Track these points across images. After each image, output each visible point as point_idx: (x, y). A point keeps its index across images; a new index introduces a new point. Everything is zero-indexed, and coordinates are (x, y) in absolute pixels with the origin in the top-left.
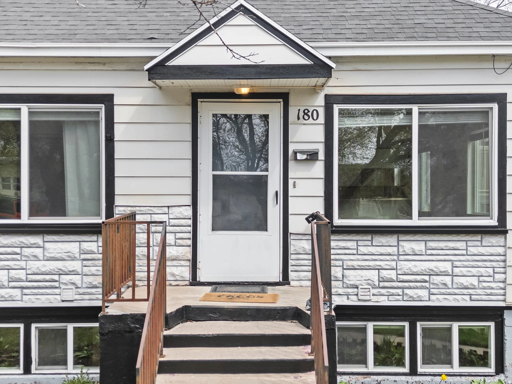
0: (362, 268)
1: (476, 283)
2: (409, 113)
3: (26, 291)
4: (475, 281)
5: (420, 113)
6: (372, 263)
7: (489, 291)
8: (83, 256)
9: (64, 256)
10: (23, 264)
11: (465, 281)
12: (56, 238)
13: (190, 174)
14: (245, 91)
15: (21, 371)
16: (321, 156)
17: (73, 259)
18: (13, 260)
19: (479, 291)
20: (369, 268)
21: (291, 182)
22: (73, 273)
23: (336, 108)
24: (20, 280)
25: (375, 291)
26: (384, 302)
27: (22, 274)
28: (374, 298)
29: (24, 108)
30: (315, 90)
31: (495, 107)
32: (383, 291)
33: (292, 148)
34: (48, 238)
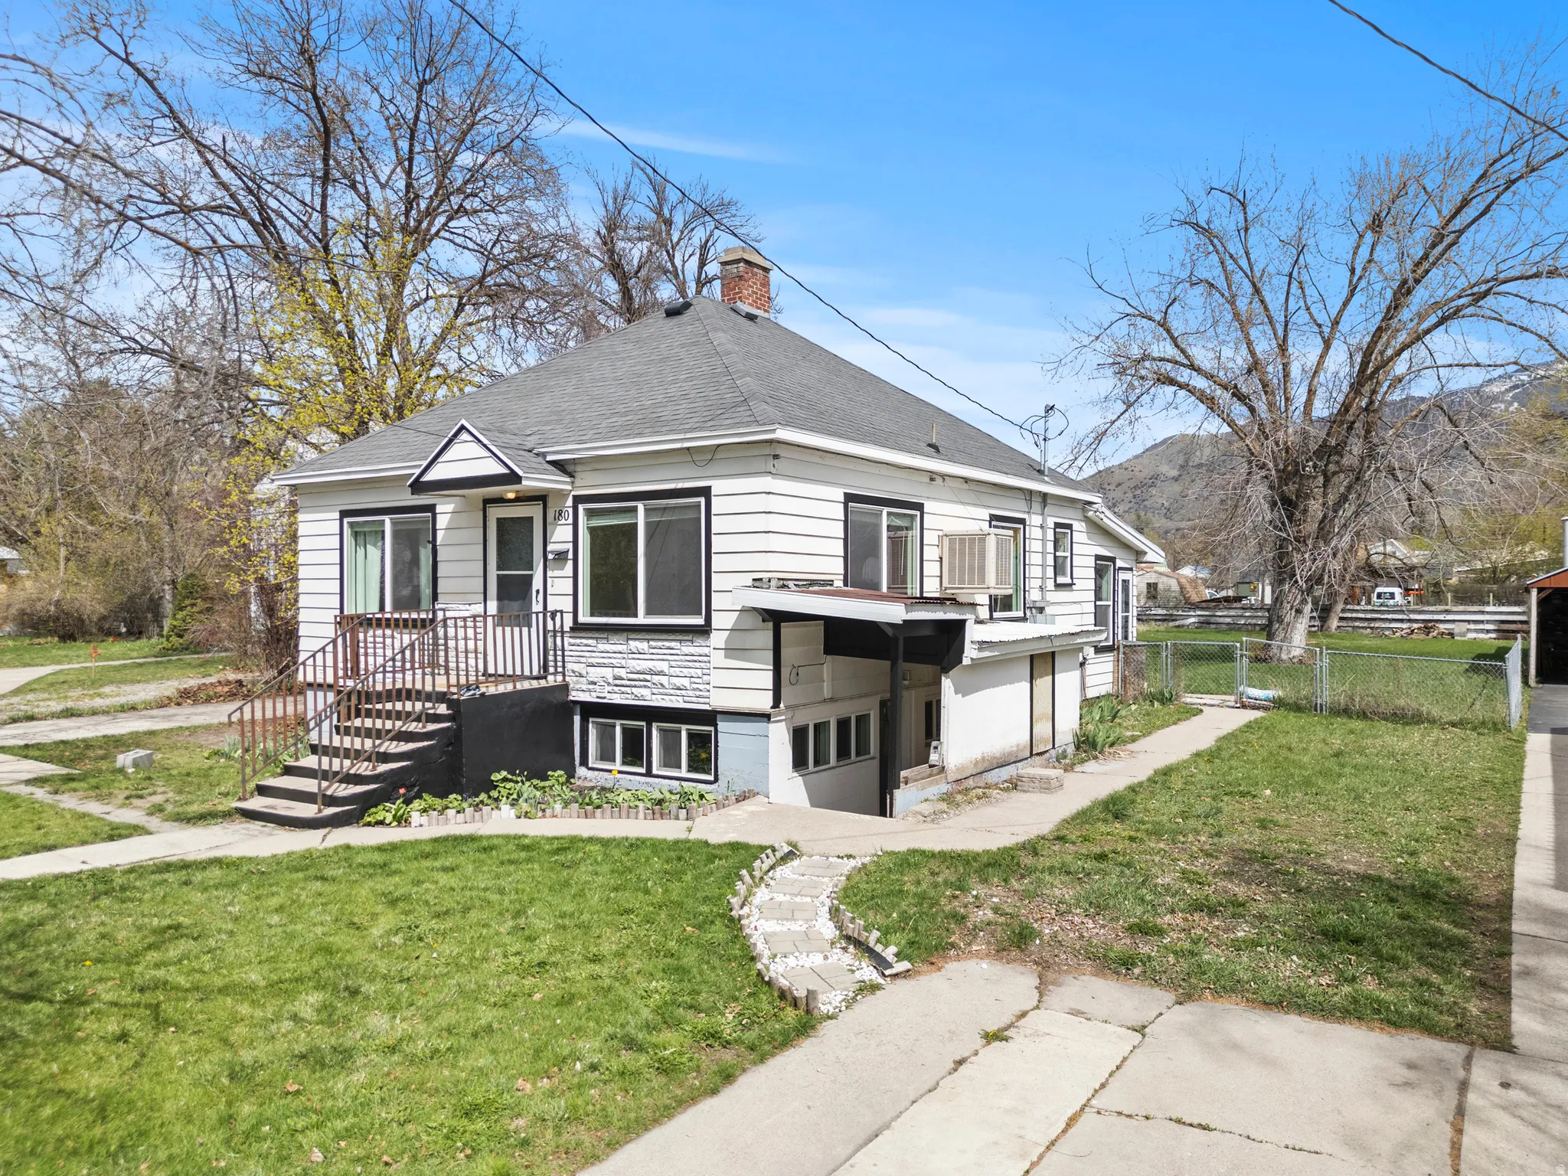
0: (599, 665)
1: (687, 685)
2: (635, 510)
4: (686, 682)
5: (646, 510)
6: (606, 661)
7: (698, 693)
11: (678, 682)
14: (511, 496)
16: (570, 555)
19: (690, 693)
20: (604, 666)
21: (549, 581)
23: (581, 507)
25: (610, 688)
26: (617, 699)
28: (609, 696)
29: (387, 519)
31: (702, 500)
32: (616, 689)
33: (550, 548)
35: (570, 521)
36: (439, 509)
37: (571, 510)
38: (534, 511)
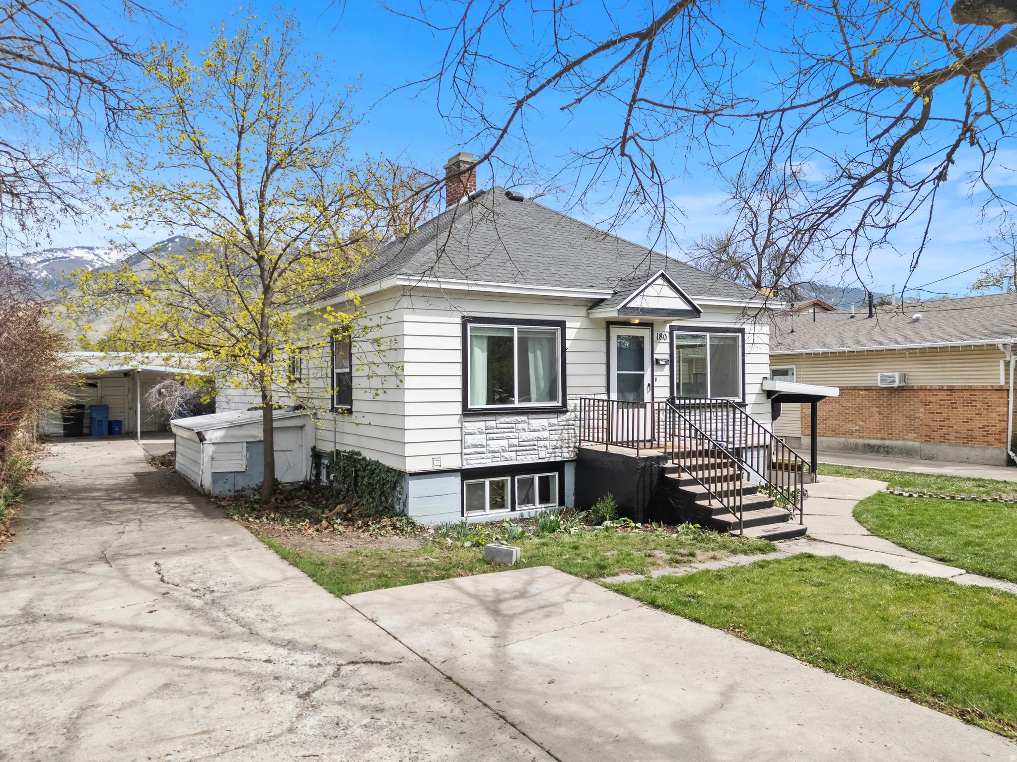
2: (704, 337)
3: (519, 453)
5: (710, 338)
8: (550, 428)
9: (540, 428)
10: (517, 434)
12: (536, 416)
13: (605, 373)
14: (637, 321)
15: (509, 510)
17: (544, 430)
18: (511, 432)
22: (546, 439)
23: (675, 333)
24: (515, 446)
27: (516, 442)
29: (516, 328)
30: (666, 322)
31: (740, 335)
33: (655, 357)
34: (531, 416)
35: (668, 340)
36: (568, 325)
37: (668, 334)
38: (645, 333)
